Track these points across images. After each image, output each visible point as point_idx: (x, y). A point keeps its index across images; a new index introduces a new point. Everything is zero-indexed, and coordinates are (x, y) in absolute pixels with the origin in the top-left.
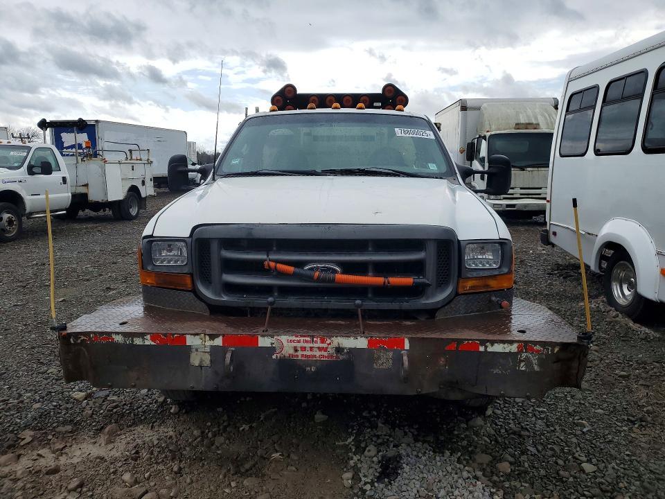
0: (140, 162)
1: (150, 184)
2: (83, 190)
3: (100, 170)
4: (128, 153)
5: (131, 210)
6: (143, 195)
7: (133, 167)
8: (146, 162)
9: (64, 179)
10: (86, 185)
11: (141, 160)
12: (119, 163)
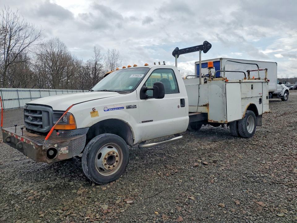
0: (259, 81)
1: (266, 101)
2: (203, 110)
3: (221, 90)
4: (247, 73)
5: (248, 127)
6: (260, 113)
7: (252, 85)
8: (264, 81)
9: (182, 102)
10: (207, 105)
11: (259, 79)
12: (240, 82)
